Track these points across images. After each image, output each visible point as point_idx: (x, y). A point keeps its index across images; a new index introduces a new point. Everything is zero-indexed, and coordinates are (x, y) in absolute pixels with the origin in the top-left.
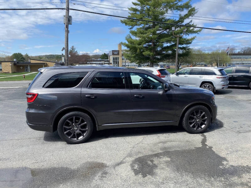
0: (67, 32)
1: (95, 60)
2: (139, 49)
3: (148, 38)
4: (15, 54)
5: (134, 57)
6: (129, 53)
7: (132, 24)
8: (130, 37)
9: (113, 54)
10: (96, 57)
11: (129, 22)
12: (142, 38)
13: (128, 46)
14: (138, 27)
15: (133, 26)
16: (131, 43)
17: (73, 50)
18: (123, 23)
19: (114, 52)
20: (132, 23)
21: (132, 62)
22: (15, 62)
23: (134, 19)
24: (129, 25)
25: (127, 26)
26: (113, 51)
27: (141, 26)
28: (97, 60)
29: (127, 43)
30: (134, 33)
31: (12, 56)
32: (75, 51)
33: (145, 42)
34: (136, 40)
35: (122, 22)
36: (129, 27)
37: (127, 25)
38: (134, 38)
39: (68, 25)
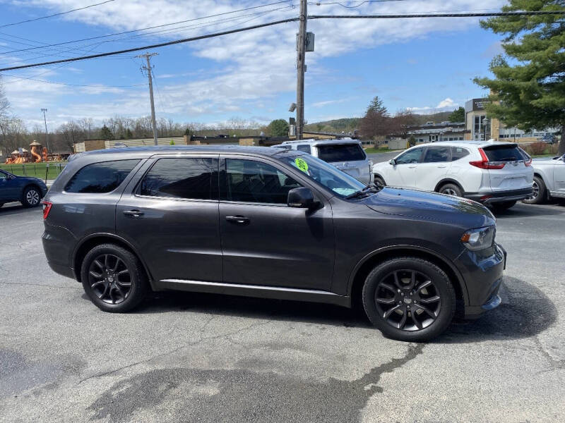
0: (300, 69)
1: (434, 125)
2: (525, 91)
3: (554, 58)
4: (274, 121)
5: (517, 113)
6: (497, 103)
7: (512, 26)
8: (503, 62)
9: (475, 108)
10: (439, 117)
11: (503, 22)
12: (534, 61)
13: (493, 86)
14: (529, 32)
15: (515, 31)
16: (502, 78)
17: (376, 105)
18: (486, 28)
19: (476, 105)
20: (512, 23)
21: (509, 126)
22: (261, 137)
23: (521, 14)
24: (503, 30)
25: (498, 33)
26: (475, 101)
27: (537, 30)
28: (439, 124)
29: (492, 77)
30: (514, 51)
31: (269, 126)
32: (382, 107)
33: (544, 70)
34: (519, 68)
35: (484, 25)
36: (504, 37)
37: (500, 30)
38: (513, 63)
39: (304, 54)
